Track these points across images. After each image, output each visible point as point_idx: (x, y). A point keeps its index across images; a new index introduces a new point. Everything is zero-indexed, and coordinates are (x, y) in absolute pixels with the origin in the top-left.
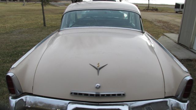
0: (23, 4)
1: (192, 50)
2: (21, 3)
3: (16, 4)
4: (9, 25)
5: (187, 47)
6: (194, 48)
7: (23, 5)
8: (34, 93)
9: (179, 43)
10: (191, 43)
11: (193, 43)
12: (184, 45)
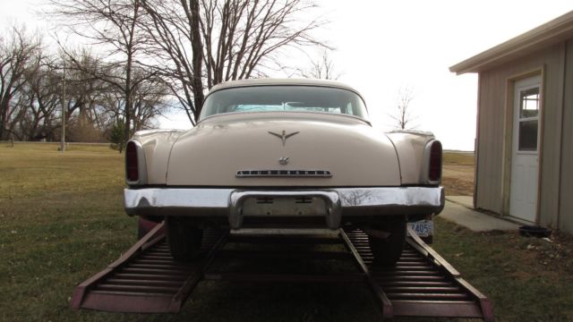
0: (60, 146)
1: (508, 218)
2: (52, 146)
3: (38, 147)
4: (31, 184)
5: (495, 213)
6: (511, 214)
7: (59, 150)
8: (168, 184)
9: (478, 207)
10: (504, 200)
11: (509, 201)
12: (488, 211)
